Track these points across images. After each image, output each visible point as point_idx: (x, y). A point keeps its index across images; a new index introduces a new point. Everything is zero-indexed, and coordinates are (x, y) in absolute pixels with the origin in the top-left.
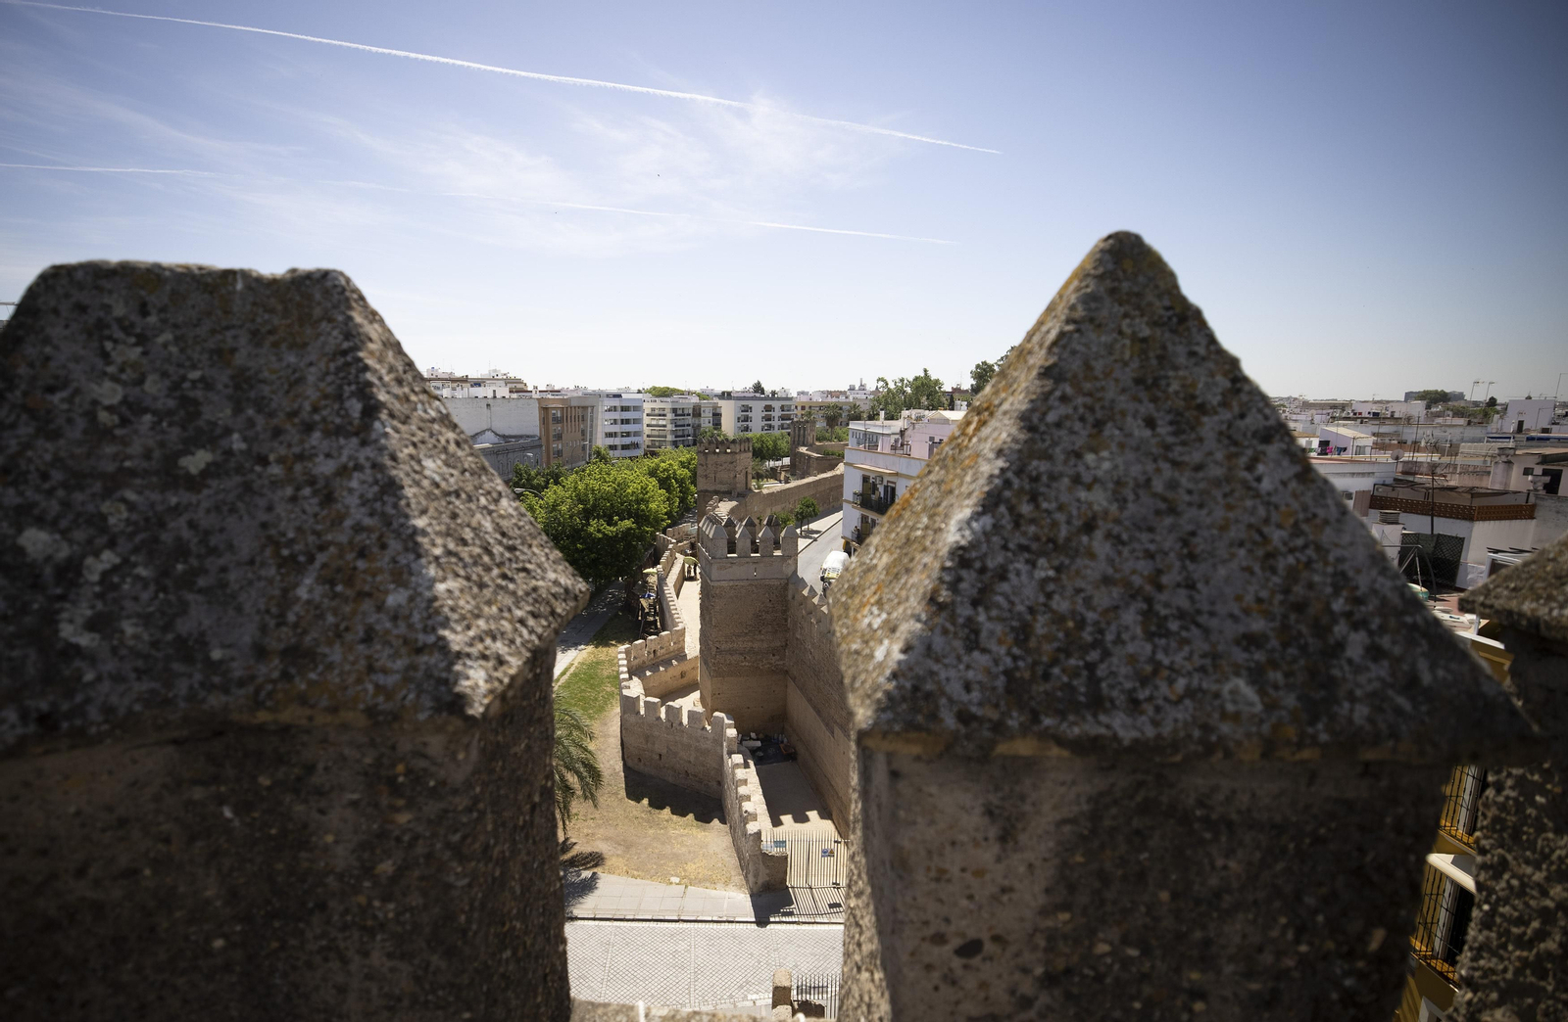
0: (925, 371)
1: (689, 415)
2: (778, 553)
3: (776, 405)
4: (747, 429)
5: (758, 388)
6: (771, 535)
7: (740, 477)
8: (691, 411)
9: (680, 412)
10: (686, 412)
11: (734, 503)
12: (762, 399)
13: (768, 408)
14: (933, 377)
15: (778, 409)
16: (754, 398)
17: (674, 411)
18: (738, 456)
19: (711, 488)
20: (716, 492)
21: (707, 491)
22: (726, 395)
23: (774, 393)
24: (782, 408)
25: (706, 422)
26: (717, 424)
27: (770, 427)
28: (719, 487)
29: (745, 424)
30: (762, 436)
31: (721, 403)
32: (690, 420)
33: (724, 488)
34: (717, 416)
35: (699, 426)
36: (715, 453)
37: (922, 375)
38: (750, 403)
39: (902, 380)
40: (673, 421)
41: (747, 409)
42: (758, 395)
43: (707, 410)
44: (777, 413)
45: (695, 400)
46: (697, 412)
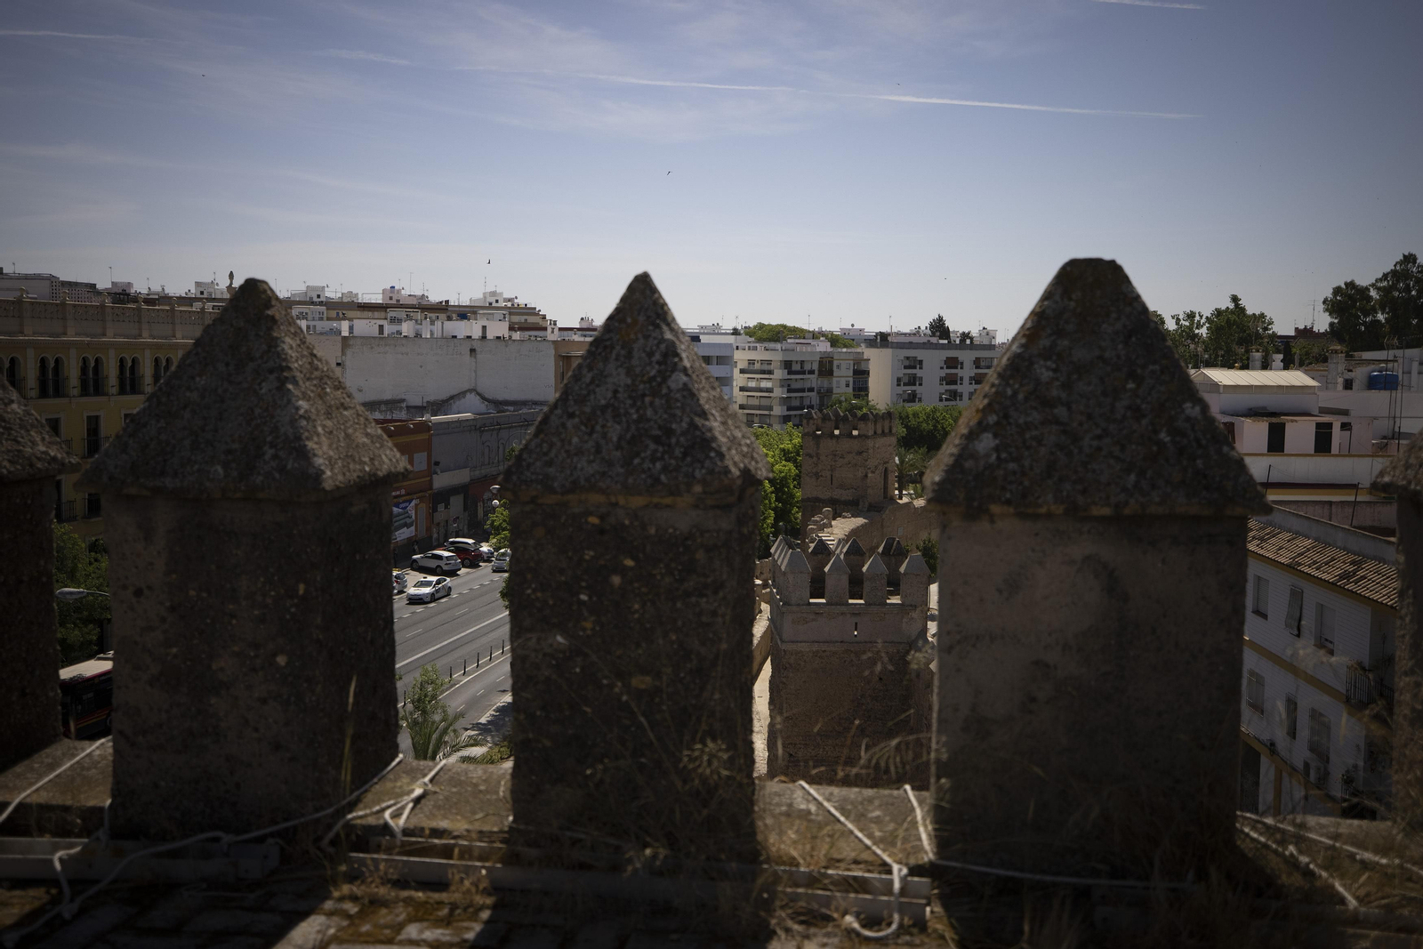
0: (1235, 299)
1: (812, 372)
2: (895, 600)
3: (967, 357)
4: (913, 398)
5: (939, 327)
6: (884, 569)
7: (875, 478)
8: (816, 367)
9: (796, 367)
10: (807, 367)
11: (860, 521)
12: (943, 347)
13: (952, 363)
14: (1251, 310)
15: (968, 364)
16: (927, 346)
17: (787, 365)
18: (870, 443)
19: (825, 495)
20: (833, 502)
21: (817, 500)
22: (882, 340)
23: (965, 336)
24: (977, 363)
25: (841, 384)
26: (861, 388)
27: (954, 395)
28: (838, 494)
29: (909, 389)
30: (935, 410)
31: (869, 353)
32: (813, 381)
33: (846, 495)
34: (861, 374)
35: (830, 391)
36: (832, 436)
37: (1232, 306)
38: (919, 354)
39: (1191, 316)
40: (785, 384)
41: (914, 363)
42: (934, 340)
43: (844, 365)
44: (967, 372)
45: (823, 347)
46: (826, 367)
